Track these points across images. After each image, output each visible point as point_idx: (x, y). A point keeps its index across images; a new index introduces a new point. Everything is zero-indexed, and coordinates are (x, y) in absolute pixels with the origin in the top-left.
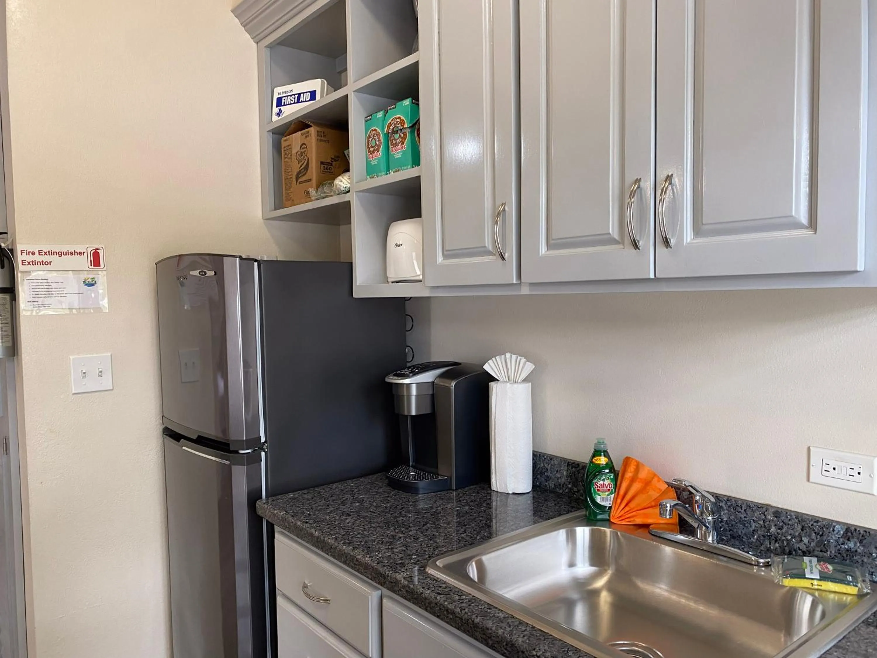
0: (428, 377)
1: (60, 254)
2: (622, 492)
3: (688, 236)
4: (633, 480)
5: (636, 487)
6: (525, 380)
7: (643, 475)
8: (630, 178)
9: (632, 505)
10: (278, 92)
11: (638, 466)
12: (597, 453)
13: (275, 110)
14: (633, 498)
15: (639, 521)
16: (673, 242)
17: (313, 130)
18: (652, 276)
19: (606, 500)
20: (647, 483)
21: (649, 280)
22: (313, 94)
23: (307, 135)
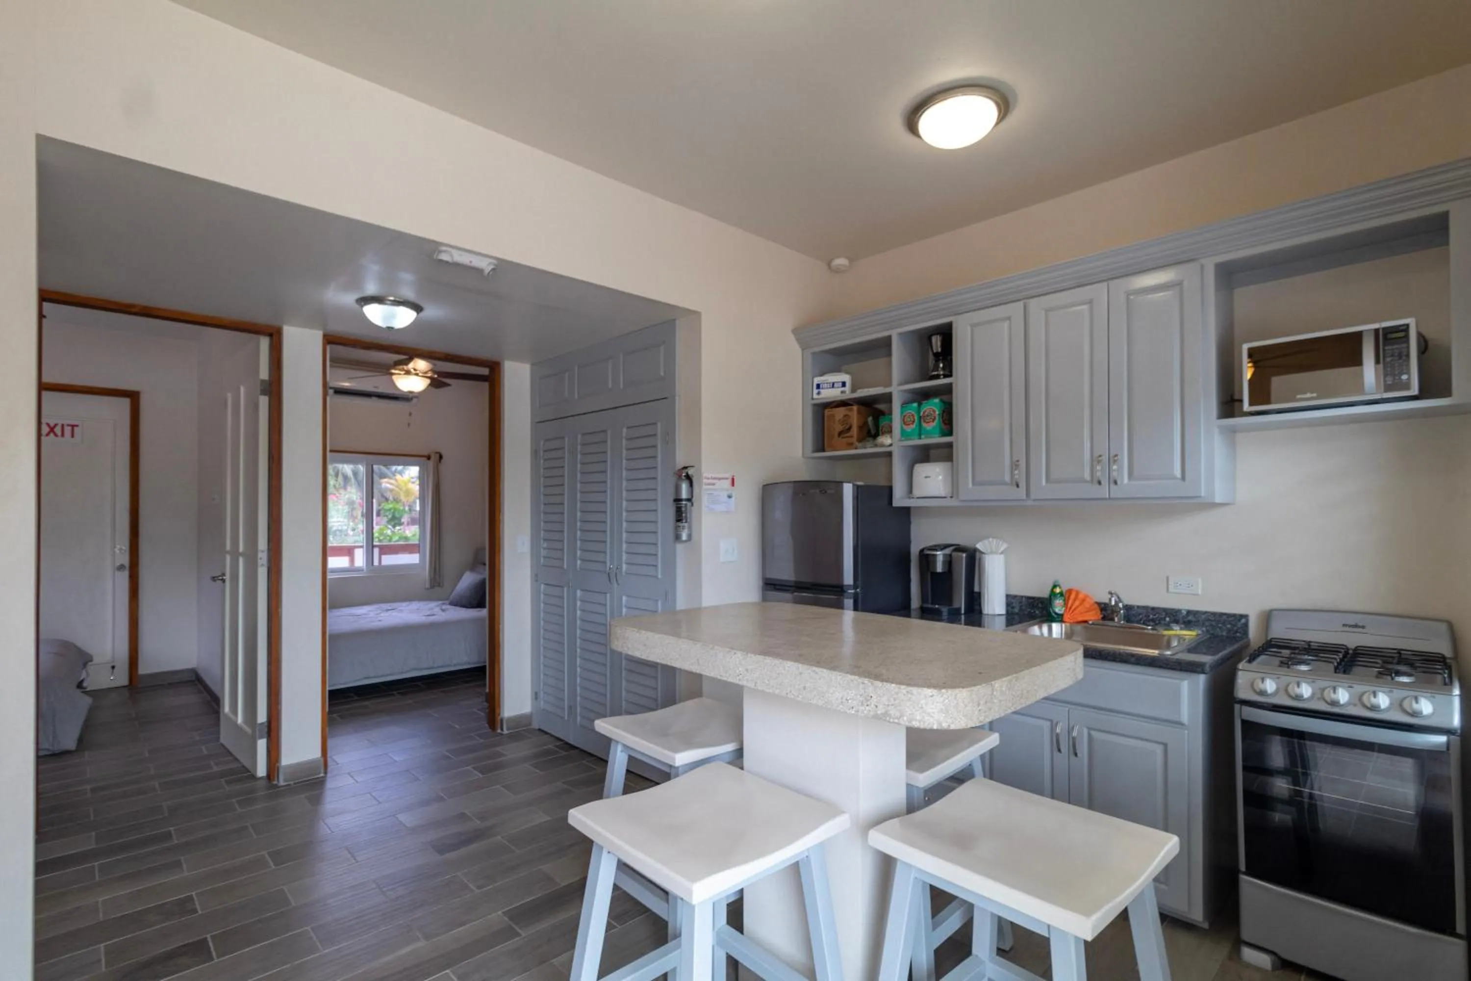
0: (948, 551)
1: (720, 479)
2: (1069, 605)
3: (1126, 481)
4: (1075, 600)
5: (1077, 603)
6: (1002, 553)
7: (1081, 596)
8: (1096, 454)
9: (1075, 612)
10: (817, 380)
11: (1077, 593)
12: (1055, 586)
13: (815, 391)
14: (1075, 609)
15: (1080, 619)
16: (1119, 482)
17: (855, 408)
18: (1107, 496)
19: (1061, 611)
20: (1083, 600)
21: (1105, 499)
22: (844, 384)
23: (851, 410)
